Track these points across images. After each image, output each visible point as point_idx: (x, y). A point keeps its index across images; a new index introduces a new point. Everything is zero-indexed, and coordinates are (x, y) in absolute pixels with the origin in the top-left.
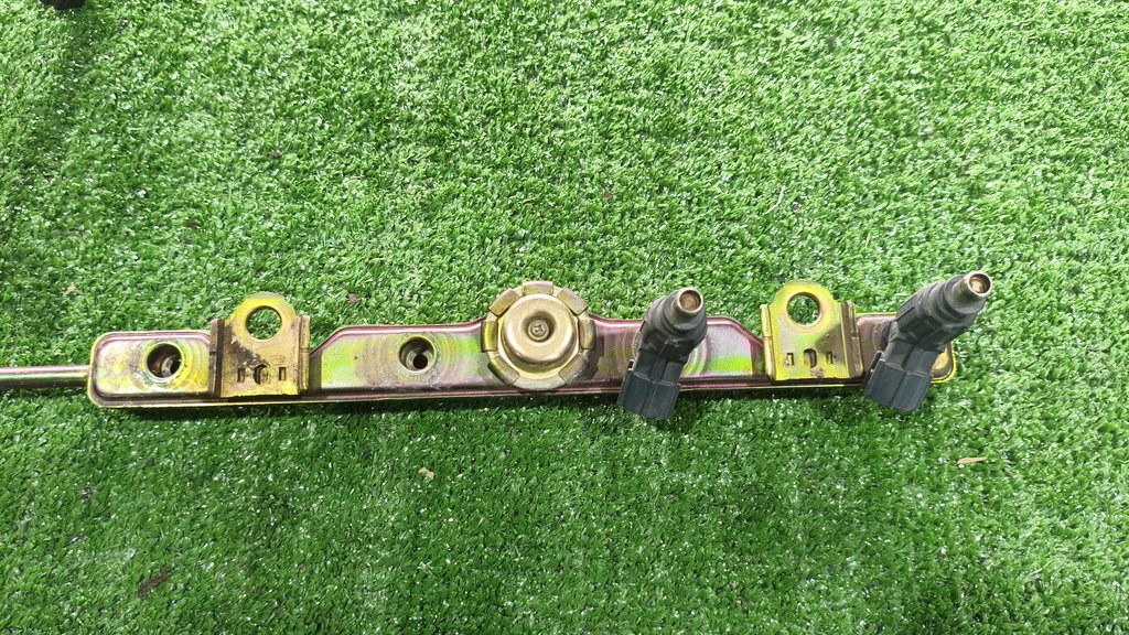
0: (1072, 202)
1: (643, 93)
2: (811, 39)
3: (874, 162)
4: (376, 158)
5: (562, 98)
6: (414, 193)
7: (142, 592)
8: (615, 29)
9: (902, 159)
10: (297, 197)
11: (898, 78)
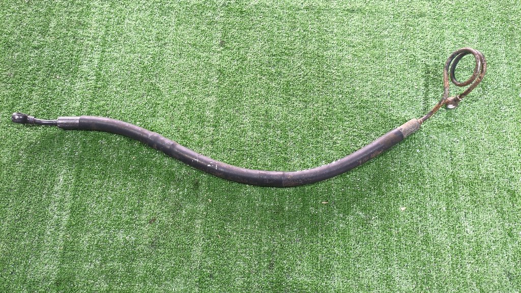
0: (357, 147)
1: (262, 117)
2: (301, 105)
3: (312, 135)
4: (201, 130)
5: (243, 118)
6: (209, 139)
7: (150, 222)
8: (257, 101)
9: (319, 135)
10: (184, 138)
11: (321, 115)
